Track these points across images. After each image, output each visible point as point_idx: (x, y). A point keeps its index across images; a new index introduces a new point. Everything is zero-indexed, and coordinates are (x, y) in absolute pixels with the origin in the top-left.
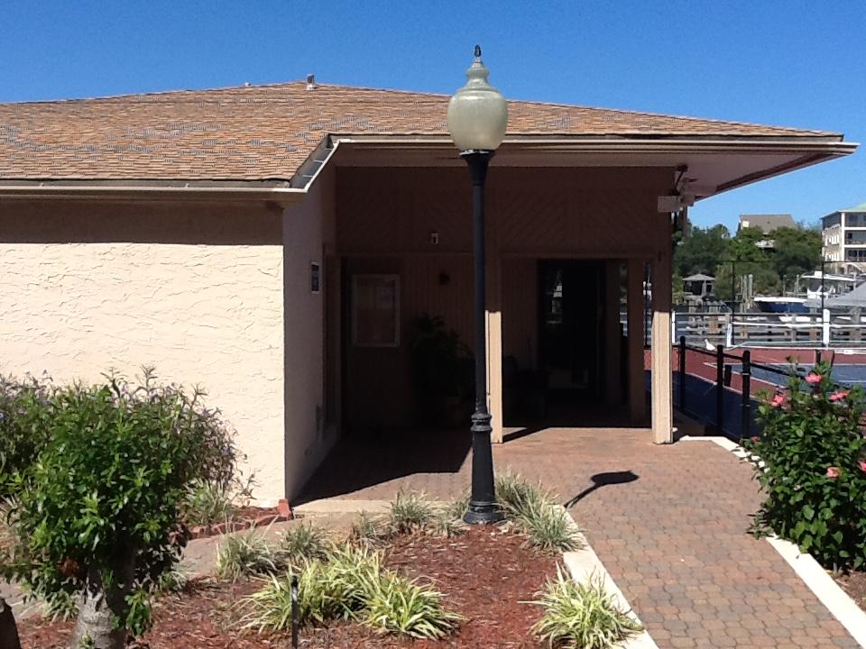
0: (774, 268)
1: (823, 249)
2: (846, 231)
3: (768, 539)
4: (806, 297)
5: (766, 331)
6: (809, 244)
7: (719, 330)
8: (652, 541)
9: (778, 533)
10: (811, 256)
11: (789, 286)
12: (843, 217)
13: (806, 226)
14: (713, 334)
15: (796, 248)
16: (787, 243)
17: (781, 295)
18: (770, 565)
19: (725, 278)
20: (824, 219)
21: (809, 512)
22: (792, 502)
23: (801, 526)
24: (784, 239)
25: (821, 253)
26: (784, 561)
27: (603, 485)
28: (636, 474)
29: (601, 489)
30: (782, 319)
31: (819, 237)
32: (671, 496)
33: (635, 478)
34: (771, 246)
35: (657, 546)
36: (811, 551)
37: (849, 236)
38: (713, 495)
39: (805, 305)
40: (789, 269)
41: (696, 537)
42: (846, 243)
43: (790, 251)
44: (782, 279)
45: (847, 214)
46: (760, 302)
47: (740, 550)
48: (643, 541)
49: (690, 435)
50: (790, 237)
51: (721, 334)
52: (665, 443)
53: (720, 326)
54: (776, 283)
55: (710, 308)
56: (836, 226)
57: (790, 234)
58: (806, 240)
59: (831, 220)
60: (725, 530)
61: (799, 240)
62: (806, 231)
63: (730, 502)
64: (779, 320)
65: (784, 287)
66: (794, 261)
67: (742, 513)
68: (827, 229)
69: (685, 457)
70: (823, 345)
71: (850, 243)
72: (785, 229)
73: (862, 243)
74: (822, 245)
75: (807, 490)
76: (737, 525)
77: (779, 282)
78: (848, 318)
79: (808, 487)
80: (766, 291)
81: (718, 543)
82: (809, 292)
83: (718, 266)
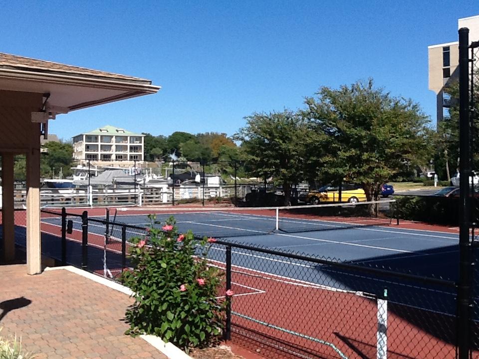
0: (47, 164)
1: (74, 154)
2: (86, 145)
3: (141, 336)
4: (73, 179)
5: (50, 198)
6: (67, 151)
7: (22, 199)
8: (64, 350)
9: (146, 331)
10: (68, 157)
11: (57, 174)
12: (84, 137)
13: (64, 141)
14: (18, 201)
15: (59, 153)
16: (54, 150)
17: (52, 179)
18: (150, 355)
19: (20, 169)
20: (74, 138)
21: (170, 316)
22: (160, 310)
23: (165, 326)
24: (53, 148)
25: (72, 155)
26: (157, 350)
27: (10, 311)
28: (29, 299)
29: (10, 314)
30: (60, 191)
31: (72, 147)
32: (62, 313)
33: (29, 302)
34: (46, 151)
35: (70, 353)
36: (171, 340)
37: (88, 147)
38: (89, 308)
39: (73, 184)
40: (56, 164)
41: (95, 342)
42: (86, 151)
43: (56, 155)
44: (52, 169)
45: (86, 135)
46: (48, 182)
47: (127, 347)
48: (59, 352)
49: (51, 266)
50: (56, 147)
51: (23, 201)
52: (36, 274)
53: (23, 196)
54: (49, 172)
55: (17, 186)
56: (80, 141)
57: (56, 145)
58: (65, 148)
59: (78, 139)
60: (111, 334)
61: (61, 148)
62: (65, 144)
63: (103, 312)
64: (58, 192)
65: (54, 174)
66: (59, 160)
67: (115, 319)
68: (75, 143)
69: (53, 282)
70: (90, 206)
71: (88, 151)
72: (53, 143)
73: (94, 151)
74: (73, 151)
75: (170, 301)
76: (116, 328)
77: (51, 171)
78: (97, 191)
79: (170, 299)
80: (43, 176)
81: (110, 344)
82: (74, 176)
83: (16, 162)
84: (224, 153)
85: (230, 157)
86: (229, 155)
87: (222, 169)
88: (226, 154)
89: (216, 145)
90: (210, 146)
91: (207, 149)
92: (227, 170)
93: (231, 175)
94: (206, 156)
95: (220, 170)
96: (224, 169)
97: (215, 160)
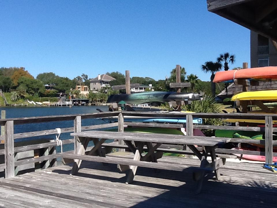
84: (22, 82)
85: (27, 86)
86: (26, 84)
87: (20, 95)
88: (24, 83)
89: (16, 76)
90: (11, 77)
91: (8, 79)
92: (25, 96)
93: (28, 100)
94: (7, 84)
95: (19, 96)
96: (22, 95)
97: (15, 88)
